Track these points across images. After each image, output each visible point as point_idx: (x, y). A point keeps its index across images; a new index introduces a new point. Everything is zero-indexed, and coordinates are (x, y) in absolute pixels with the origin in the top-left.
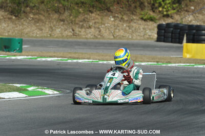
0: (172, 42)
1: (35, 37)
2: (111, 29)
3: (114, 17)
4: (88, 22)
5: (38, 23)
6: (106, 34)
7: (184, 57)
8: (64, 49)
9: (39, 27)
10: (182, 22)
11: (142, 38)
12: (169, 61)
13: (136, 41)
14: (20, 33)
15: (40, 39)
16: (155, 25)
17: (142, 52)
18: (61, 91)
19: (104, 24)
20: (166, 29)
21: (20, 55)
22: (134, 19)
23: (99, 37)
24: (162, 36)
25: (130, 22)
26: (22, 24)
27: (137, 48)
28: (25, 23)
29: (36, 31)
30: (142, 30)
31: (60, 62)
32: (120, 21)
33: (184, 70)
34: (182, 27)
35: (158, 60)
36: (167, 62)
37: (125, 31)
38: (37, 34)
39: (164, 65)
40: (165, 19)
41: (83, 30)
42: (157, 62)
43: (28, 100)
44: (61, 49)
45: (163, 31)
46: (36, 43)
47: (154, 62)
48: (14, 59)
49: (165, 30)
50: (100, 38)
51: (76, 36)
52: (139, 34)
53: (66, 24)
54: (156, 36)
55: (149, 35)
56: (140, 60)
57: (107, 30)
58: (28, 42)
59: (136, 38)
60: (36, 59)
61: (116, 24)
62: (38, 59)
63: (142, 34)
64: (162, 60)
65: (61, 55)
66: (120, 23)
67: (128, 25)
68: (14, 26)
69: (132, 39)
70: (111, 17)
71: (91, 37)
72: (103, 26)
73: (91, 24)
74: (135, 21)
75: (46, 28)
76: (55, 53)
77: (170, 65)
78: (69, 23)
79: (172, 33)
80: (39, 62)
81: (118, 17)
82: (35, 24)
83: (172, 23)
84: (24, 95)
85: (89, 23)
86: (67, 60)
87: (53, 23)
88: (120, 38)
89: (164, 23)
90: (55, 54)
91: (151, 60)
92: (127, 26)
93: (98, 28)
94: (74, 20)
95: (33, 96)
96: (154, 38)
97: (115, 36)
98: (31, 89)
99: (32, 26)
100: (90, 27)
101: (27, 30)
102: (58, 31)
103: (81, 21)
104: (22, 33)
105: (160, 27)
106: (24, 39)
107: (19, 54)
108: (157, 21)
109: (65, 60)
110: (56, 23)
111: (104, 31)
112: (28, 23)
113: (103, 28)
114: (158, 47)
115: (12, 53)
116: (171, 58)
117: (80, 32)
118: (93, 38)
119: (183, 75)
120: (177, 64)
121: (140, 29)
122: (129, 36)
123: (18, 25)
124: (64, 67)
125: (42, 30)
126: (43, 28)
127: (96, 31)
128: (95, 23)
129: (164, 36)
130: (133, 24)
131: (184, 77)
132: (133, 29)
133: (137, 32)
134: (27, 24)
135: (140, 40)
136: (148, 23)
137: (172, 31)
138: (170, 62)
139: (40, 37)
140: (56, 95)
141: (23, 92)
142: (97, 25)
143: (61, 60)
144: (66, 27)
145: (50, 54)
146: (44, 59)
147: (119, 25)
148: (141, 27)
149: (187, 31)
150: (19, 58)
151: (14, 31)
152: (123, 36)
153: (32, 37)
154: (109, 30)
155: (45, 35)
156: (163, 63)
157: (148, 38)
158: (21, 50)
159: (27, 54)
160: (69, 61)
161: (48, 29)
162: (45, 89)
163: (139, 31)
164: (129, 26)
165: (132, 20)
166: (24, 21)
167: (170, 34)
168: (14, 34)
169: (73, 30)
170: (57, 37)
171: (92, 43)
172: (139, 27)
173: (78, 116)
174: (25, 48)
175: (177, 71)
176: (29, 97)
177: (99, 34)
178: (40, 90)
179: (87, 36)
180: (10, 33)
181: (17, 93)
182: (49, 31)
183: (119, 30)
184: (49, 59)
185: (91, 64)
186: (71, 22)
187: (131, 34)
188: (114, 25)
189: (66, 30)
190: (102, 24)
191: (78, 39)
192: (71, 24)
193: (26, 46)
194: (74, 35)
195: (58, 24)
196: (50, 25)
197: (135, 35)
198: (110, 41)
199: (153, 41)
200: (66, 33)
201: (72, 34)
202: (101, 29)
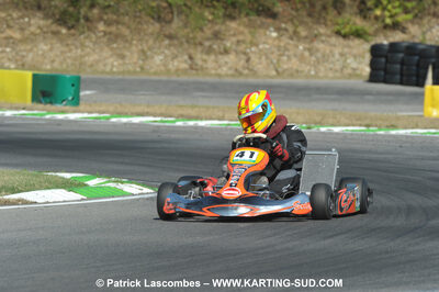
0: (401, 83)
1: (107, 73)
2: (272, 56)
3: (278, 29)
4: (222, 40)
5: (115, 42)
6: (260, 65)
7: (426, 115)
8: (170, 97)
9: (118, 52)
10: (425, 39)
11: (338, 74)
12: (393, 123)
13: (324, 82)
14: (77, 63)
15: (120, 77)
16: (367, 47)
17: (336, 105)
19: (257, 45)
20: (389, 55)
21: (75, 112)
22: (321, 35)
23: (246, 72)
24: (380, 69)
25: (312, 41)
26: (82, 45)
27: (325, 96)
28: (87, 43)
29: (111, 60)
30: (337, 56)
31: (158, 127)
32: (291, 39)
33: (424, 144)
34: (424, 50)
35: (368, 122)
36: (388, 127)
37: (302, 59)
38: (113, 66)
39: (382, 132)
40: (389, 33)
41: (213, 57)
42: (368, 126)
43: (85, 205)
44: (163, 98)
45: (383, 60)
46: (107, 85)
47: (360, 125)
48: (62, 120)
49: (386, 57)
50: (247, 76)
51: (197, 70)
52: (331, 66)
53: (174, 45)
54: (367, 70)
55: (354, 69)
56: (331, 121)
57: (263, 58)
58: (93, 83)
59: (326, 76)
60: (108, 119)
61: (282, 44)
62: (114, 120)
63: (338, 67)
65: (163, 110)
66: (291, 41)
67: (307, 46)
68: (65, 49)
69: (312, 76)
70: (272, 29)
71: (230, 72)
72: (253, 49)
73: (228, 44)
74: (323, 38)
75: (132, 53)
76: (148, 106)
77: (393, 132)
78: (181, 44)
79: (402, 63)
80: (114, 125)
81: (286, 30)
82: (108, 46)
83: (403, 42)
84: (79, 197)
85: (225, 42)
86: (174, 122)
87: (147, 41)
88: (292, 75)
89: (385, 42)
90: (146, 110)
91: (354, 122)
92: (305, 49)
93: (245, 53)
94: (191, 35)
95: (96, 198)
96: (364, 74)
97: (280, 70)
98: (94, 182)
99: (102, 50)
100: (226, 52)
101: (92, 59)
102: (158, 59)
103: (208, 39)
104: (81, 64)
105: (376, 51)
106: (83, 76)
107: (74, 108)
108: (370, 38)
109: (170, 122)
110: (155, 42)
111: (257, 60)
112: (95, 43)
113: (255, 53)
114: (369, 93)
115: (59, 106)
116: (398, 118)
117: (205, 61)
118: (232, 76)
119: (421, 153)
120: (409, 131)
121: (333, 56)
122: (310, 70)
123: (72, 47)
124: (165, 136)
125: (122, 57)
126: (127, 53)
127: (240, 60)
128: (238, 42)
129: (385, 70)
130: (318, 45)
132: (319, 55)
133: (327, 61)
134: (91, 45)
135: (333, 78)
136: (351, 43)
137: (403, 59)
138: (394, 127)
139: (119, 73)
140: (146, 196)
141: (76, 189)
142: (242, 47)
143: (162, 121)
144: (175, 52)
145: (139, 109)
146: (125, 120)
147: (289, 47)
148: (337, 51)
149: (433, 60)
150: (72, 116)
151: (65, 60)
152: (297, 71)
153: (103, 72)
154: (267, 58)
155: (130, 68)
156: (380, 127)
157: (350, 76)
158: (76, 101)
159: (90, 109)
160: (180, 123)
161: (136, 56)
162: (122, 183)
163: (331, 59)
164: (309, 50)
165: (316, 36)
167: (398, 66)
168: (64, 66)
169: (191, 58)
170: (155, 73)
171: (232, 85)
172: (331, 52)
173: (190, 241)
174: (85, 96)
175: (408, 145)
176: (89, 199)
177: (246, 65)
178: (112, 185)
179: (219, 71)
180: (56, 65)
181: (63, 191)
182: (139, 59)
183: (289, 57)
184: (136, 120)
185: (226, 129)
186: (188, 42)
187: (315, 67)
188: (279, 48)
189: (175, 57)
190: (252, 44)
191: (201, 78)
192: (186, 45)
193: (88, 92)
194: (191, 68)
195: (158, 44)
196: (140, 47)
197: (322, 69)
198: (269, 80)
199: (361, 81)
200: (176, 64)
201: (187, 66)
202: (251, 55)
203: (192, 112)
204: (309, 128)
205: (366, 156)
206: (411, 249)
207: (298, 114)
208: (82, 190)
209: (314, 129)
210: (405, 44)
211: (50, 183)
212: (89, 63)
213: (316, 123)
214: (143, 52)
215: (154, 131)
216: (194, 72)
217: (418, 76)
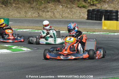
0: (96, 20)
2: (61, 13)
3: (62, 6)
4: (47, 8)
5: (18, 9)
6: (57, 15)
7: (103, 29)
8: (33, 24)
10: (102, 8)
11: (78, 18)
13: (75, 20)
15: (20, 18)
16: (86, 10)
18: (31, 48)
19: (56, 10)
23: (53, 17)
25: (71, 9)
26: (9, 10)
29: (17, 14)
30: (78, 13)
32: (66, 8)
33: (103, 36)
34: (101, 11)
35: (87, 31)
36: (93, 32)
37: (69, 13)
38: (17, 16)
39: (91, 33)
40: (92, 6)
41: (44, 13)
42: (87, 32)
43: (12, 54)
44: (32, 24)
47: (85, 31)
49: (91, 13)
50: (54, 18)
53: (34, 10)
54: (86, 16)
55: (83, 16)
57: (58, 13)
58: (12, 20)
59: (75, 18)
60: (17, 30)
61: (63, 10)
62: (18, 30)
63: (78, 15)
64: (90, 31)
65: (32, 28)
66: (65, 9)
67: (70, 10)
68: (4, 11)
70: (60, 5)
72: (55, 11)
73: (49, 10)
74: (74, 8)
75: (23, 12)
76: (27, 27)
77: (94, 33)
78: (36, 10)
79: (96, 15)
80: (19, 32)
81: (64, 6)
82: (16, 10)
83: (96, 9)
84: (10, 51)
85: (48, 9)
86: (35, 31)
87: (27, 9)
88: (66, 18)
89: (91, 9)
92: (69, 11)
93: (53, 12)
94: (39, 7)
95: (15, 52)
96: (85, 17)
97: (63, 16)
98: (14, 47)
99: (14, 11)
100: (48, 12)
101: (11, 13)
102: (30, 14)
103: (43, 8)
104: (8, 15)
105: (89, 11)
106: (10, 18)
108: (87, 8)
109: (34, 31)
111: (57, 14)
112: (12, 9)
114: (87, 23)
116: (95, 29)
117: (42, 14)
118: (50, 18)
120: (99, 33)
122: (71, 17)
123: (6, 10)
124: (33, 35)
125: (20, 13)
128: (51, 9)
129: (91, 17)
130: (73, 10)
131: (103, 40)
132: (73, 12)
133: (75, 14)
134: (11, 10)
135: (77, 19)
136: (82, 9)
137: (96, 14)
140: (29, 51)
141: (9, 49)
142: (52, 10)
143: (32, 31)
145: (25, 27)
146: (21, 30)
147: (65, 10)
148: (78, 11)
149: (104, 14)
152: (67, 17)
153: (15, 17)
154: (59, 13)
155: (22, 16)
156: (91, 32)
157: (82, 18)
160: (36, 31)
161: (23, 13)
162: (22, 47)
163: (77, 13)
164: (71, 11)
165: (72, 7)
166: (10, 8)
167: (95, 15)
168: (4, 15)
169: (38, 13)
170: (29, 17)
175: (99, 37)
176: (13, 52)
177: (53, 15)
178: (19, 48)
179: (46, 17)
182: (24, 14)
183: (65, 13)
184: (25, 30)
187: (72, 15)
188: (62, 10)
189: (34, 13)
190: (55, 9)
193: (11, 23)
194: (39, 16)
195: (29, 10)
196: (25, 10)
197: (74, 16)
198: (60, 19)
199: (85, 20)
200: (34, 15)
201: (37, 16)
202: (55, 12)
208: (11, 49)
210: (97, 9)
212: (11, 15)
214: (26, 12)
215: (29, 33)
216: (39, 17)
217: (100, 18)
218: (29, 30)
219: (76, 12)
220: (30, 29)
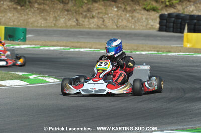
0: (173, 32)
1: (39, 27)
2: (114, 20)
3: (117, 7)
4: (92, 12)
5: (43, 13)
6: (109, 23)
7: (184, 47)
8: (68, 38)
9: (44, 17)
10: (184, 12)
11: (144, 28)
12: (169, 50)
13: (138, 31)
14: (25, 22)
15: (45, 29)
16: (158, 15)
17: (143, 42)
18: (62, 79)
19: (107, 15)
20: (168, 19)
21: (24, 45)
23: (102, 27)
24: (164, 26)
25: (133, 13)
26: (28, 14)
27: (138, 38)
28: (30, 13)
29: (41, 21)
30: (144, 20)
31: (62, 52)
33: (183, 60)
34: (183, 17)
36: (167, 52)
37: (128, 21)
38: (41, 24)
39: (164, 54)
40: (168, 9)
41: (87, 20)
42: (158, 51)
43: (28, 88)
44: (65, 38)
45: (165, 21)
46: (39, 33)
47: (154, 51)
48: (18, 49)
50: (103, 28)
51: (80, 26)
52: (142, 24)
53: (70, 15)
54: (158, 26)
55: (152, 26)
56: (141, 49)
57: (111, 20)
58: (32, 32)
59: (139, 28)
60: (39, 48)
61: (119, 14)
62: (42, 48)
63: (144, 24)
65: (64, 44)
66: (123, 13)
67: (131, 15)
68: (19, 16)
69: (134, 29)
70: (114, 7)
71: (95, 27)
72: (106, 16)
73: (94, 14)
74: (138, 11)
75: (50, 18)
76: (58, 42)
77: (170, 54)
78: (73, 14)
79: (174, 23)
80: (42, 51)
81: (121, 7)
82: (39, 14)
83: (174, 13)
84: (26, 83)
86: (69, 49)
87: (57, 13)
88: (123, 28)
89: (166, 13)
90: (58, 44)
92: (129, 16)
93: (102, 18)
94: (77, 10)
95: (34, 84)
96: (156, 28)
97: (118, 26)
98: (32, 77)
99: (36, 17)
100: (93, 17)
101: (32, 20)
102: (62, 21)
103: (85, 12)
104: (27, 23)
105: (162, 17)
106: (28, 28)
107: (23, 43)
108: (159, 11)
109: (67, 49)
110: (61, 13)
111: (108, 22)
112: (33, 13)
113: (106, 18)
114: (159, 37)
115: (16, 42)
116: (172, 48)
117: (84, 22)
118: (96, 28)
119: (182, 64)
120: (177, 54)
121: (142, 20)
122: (131, 26)
123: (23, 15)
124: (66, 56)
125: (46, 20)
126: (48, 18)
127: (100, 21)
128: (99, 13)
129: (166, 26)
130: (135, 14)
131: (183, 66)
132: (136, 19)
133: (139, 22)
134: (31, 14)
136: (150, 14)
137: (174, 21)
138: (170, 52)
139: (44, 27)
141: (24, 80)
142: (101, 16)
143: (64, 49)
144: (70, 18)
145: (54, 44)
146: (47, 48)
147: (122, 15)
148: (144, 17)
149: (188, 22)
150: (23, 47)
152: (126, 26)
153: (37, 27)
154: (112, 20)
155: (50, 25)
156: (163, 52)
157: (150, 29)
158: (24, 40)
159: (30, 43)
160: (72, 50)
161: (52, 19)
162: (46, 77)
163: (141, 21)
164: (132, 17)
165: (134, 10)
166: (29, 11)
167: (172, 24)
168: (19, 24)
169: (77, 20)
170: (60, 27)
171: (96, 33)
174: (29, 37)
175: (176, 60)
176: (30, 84)
177: (102, 24)
178: (41, 78)
179: (90, 26)
180: (15, 23)
181: (18, 81)
182: (53, 20)
183: (122, 20)
184: (52, 48)
185: (93, 53)
186: (76, 13)
187: (134, 24)
188: (117, 16)
189: (70, 20)
190: (105, 14)
191: (82, 30)
192: (75, 14)
193: (30, 36)
194: (77, 25)
195: (62, 14)
196: (54, 15)
197: (137, 25)
198: (113, 31)
199: (155, 31)
200: (70, 23)
201: (75, 24)
202: (105, 19)
203: (78, 45)
204: (131, 52)
205: (157, 65)
206: (177, 107)
207: (126, 46)
208: (27, 80)
209: (134, 53)
210: (175, 14)
211: (12, 77)
212: (31, 22)
213: (134, 50)
214: (55, 17)
215: (60, 54)
216: (78, 27)
217: (181, 29)
218: (59, 48)
219: (140, 17)
220: (61, 46)
